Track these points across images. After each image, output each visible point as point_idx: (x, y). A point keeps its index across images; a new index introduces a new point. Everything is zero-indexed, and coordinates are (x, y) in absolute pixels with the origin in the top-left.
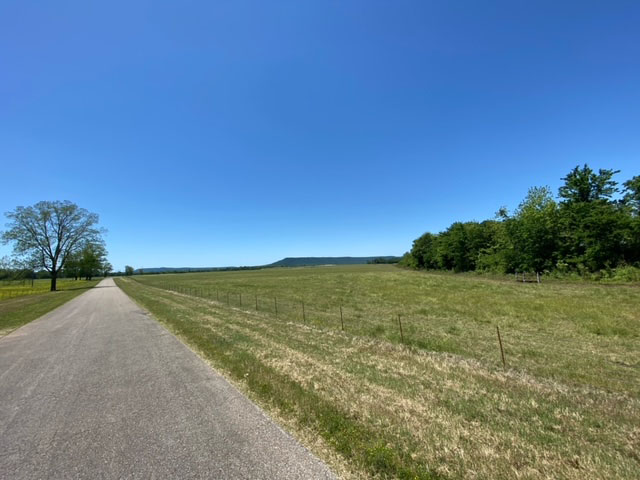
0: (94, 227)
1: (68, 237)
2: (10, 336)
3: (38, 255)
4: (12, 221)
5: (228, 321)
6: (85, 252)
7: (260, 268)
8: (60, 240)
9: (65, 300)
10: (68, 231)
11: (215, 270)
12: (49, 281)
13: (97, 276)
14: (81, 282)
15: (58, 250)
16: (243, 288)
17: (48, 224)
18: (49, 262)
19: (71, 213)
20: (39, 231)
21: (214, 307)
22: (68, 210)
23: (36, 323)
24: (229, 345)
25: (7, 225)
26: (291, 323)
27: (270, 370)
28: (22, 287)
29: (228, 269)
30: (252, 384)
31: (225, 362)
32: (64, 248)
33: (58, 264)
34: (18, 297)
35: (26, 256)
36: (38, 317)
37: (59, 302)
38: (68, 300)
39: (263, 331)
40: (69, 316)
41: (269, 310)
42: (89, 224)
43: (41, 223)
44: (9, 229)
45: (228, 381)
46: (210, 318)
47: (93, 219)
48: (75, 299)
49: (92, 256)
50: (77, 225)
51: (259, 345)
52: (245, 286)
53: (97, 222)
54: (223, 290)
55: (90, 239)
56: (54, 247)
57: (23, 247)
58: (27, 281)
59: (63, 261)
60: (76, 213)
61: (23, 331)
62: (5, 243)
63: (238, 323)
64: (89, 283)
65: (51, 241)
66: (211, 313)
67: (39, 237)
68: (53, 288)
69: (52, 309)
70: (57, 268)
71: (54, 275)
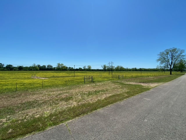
0: (183, 54)
1: (175, 59)
2: (164, 84)
3: (166, 64)
4: (159, 56)
6: (180, 63)
8: (172, 60)
10: (174, 57)
12: (170, 72)
13: (184, 71)
14: (179, 73)
15: (172, 63)
17: (168, 56)
18: (169, 66)
19: (175, 51)
20: (166, 58)
22: (174, 50)
23: (169, 82)
25: (158, 57)
32: (173, 62)
33: (172, 67)
34: (162, 75)
35: (163, 65)
36: (170, 81)
37: (174, 78)
38: (177, 78)
40: (179, 82)
42: (181, 53)
43: (166, 55)
44: (158, 58)
47: (182, 51)
48: (179, 78)
49: (182, 64)
50: (177, 54)
53: (184, 52)
55: (182, 58)
56: (170, 62)
57: (162, 62)
58: (163, 72)
59: (173, 66)
60: (177, 51)
61: (166, 84)
62: (158, 62)
64: (182, 73)
65: (169, 60)
67: (166, 59)
68: (171, 74)
69: (173, 80)
70: (172, 68)
71: (171, 70)
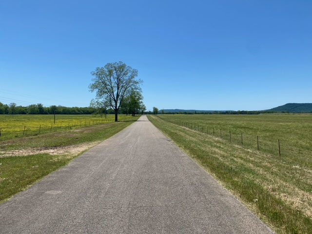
0: (136, 79)
1: (122, 87)
2: (100, 145)
3: (108, 99)
4: (94, 77)
5: (232, 155)
6: (131, 97)
7: (258, 113)
8: (118, 89)
9: (123, 128)
10: (122, 82)
11: (216, 113)
12: (114, 115)
13: (137, 113)
14: (129, 117)
15: (118, 96)
16: (242, 130)
17: (112, 78)
18: (114, 103)
19: (123, 70)
20: (108, 83)
21: (218, 142)
22: (121, 68)
23: (110, 139)
24: (236, 174)
25: (92, 80)
26: (297, 167)
27: (279, 202)
28: (101, 119)
29: (227, 113)
30: (262, 208)
31: (235, 186)
32: (120, 94)
33: (118, 105)
34: (101, 124)
35: (102, 99)
36: (112, 135)
37: (120, 128)
38: (125, 128)
39: (267, 169)
40: (127, 137)
41: (271, 152)
42: (133, 77)
43: (109, 78)
44: (94, 82)
45: (239, 200)
46: (217, 150)
47: (135, 73)
48: (128, 127)
49: (135, 100)
50: (126, 78)
51: (264, 179)
52: (245, 128)
53: (137, 75)
54: (224, 129)
55: (133, 87)
56: (115, 93)
57: (101, 93)
58: (104, 115)
59: (120, 103)
60: (125, 70)
61: (105, 143)
62: (92, 91)
63: (241, 158)
64: (134, 118)
65: (114, 89)
66: (217, 147)
67: (108, 87)
68: (116, 120)
69: (117, 132)
70: (117, 107)
71: (116, 112)
